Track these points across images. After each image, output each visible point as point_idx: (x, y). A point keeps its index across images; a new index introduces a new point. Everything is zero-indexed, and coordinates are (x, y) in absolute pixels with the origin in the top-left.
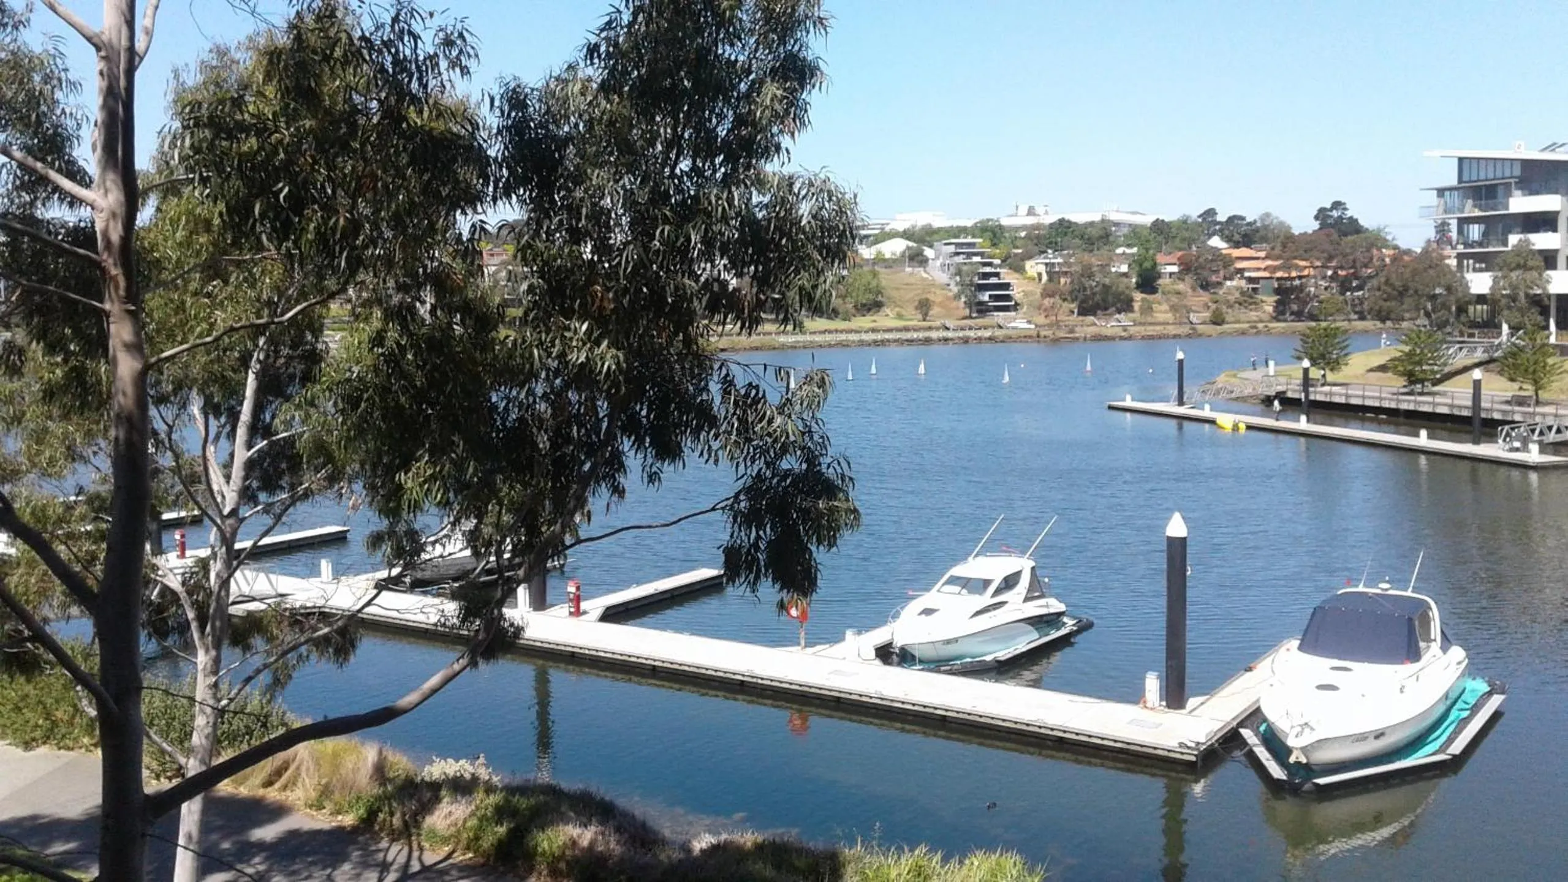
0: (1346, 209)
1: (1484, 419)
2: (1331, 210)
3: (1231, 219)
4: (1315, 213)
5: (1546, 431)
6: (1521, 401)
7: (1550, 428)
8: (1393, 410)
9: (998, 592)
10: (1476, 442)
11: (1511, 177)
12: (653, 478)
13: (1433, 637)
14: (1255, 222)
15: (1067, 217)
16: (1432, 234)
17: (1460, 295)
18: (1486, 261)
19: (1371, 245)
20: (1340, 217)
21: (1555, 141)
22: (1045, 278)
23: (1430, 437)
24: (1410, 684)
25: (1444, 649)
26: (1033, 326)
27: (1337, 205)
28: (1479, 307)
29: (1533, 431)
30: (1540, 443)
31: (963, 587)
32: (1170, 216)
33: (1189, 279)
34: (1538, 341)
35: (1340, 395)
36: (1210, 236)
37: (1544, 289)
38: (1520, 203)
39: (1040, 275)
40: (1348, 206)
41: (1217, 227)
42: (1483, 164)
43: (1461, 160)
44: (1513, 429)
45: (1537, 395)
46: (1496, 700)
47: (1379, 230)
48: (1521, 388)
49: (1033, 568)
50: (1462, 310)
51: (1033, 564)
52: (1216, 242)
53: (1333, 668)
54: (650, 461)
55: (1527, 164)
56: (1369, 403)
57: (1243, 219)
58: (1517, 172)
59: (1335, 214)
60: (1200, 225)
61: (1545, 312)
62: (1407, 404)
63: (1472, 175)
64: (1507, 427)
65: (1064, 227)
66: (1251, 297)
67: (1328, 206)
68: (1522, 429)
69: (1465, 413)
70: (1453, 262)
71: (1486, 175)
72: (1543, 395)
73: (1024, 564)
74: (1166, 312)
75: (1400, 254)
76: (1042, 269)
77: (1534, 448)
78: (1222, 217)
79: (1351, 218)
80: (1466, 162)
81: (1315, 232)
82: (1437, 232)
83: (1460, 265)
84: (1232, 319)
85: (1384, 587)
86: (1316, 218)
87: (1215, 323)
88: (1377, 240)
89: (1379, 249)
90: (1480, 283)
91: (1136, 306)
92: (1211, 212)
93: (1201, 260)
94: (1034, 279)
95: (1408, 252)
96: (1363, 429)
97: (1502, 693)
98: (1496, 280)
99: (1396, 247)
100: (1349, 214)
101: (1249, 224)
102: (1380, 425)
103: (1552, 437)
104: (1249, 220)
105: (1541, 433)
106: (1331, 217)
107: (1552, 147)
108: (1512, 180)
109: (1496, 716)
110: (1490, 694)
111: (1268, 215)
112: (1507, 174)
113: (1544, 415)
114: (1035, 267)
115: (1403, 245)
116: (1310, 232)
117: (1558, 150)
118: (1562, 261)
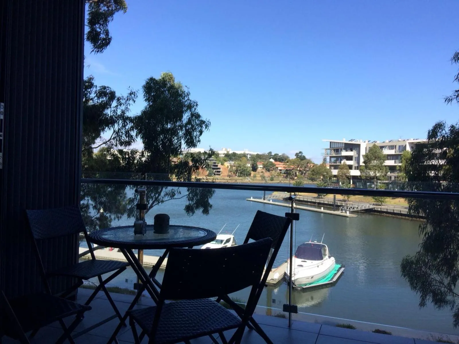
1: (336, 205)
2: (299, 153)
3: (275, 155)
5: (350, 208)
6: (345, 201)
7: (351, 207)
8: (314, 202)
9: (225, 243)
10: (334, 211)
11: (342, 147)
13: (326, 254)
14: (281, 155)
15: (235, 152)
17: (330, 174)
18: (336, 167)
19: (308, 163)
20: (301, 156)
21: (353, 139)
22: (229, 167)
23: (324, 209)
24: (320, 265)
25: (329, 257)
27: (300, 152)
28: (334, 178)
29: (347, 208)
30: (349, 211)
31: (216, 242)
32: (260, 153)
33: (265, 169)
34: (348, 187)
35: (302, 198)
36: (270, 159)
37: (350, 174)
38: (344, 153)
39: (228, 166)
40: (303, 153)
41: (272, 156)
42: (336, 143)
43: (331, 142)
44: (343, 208)
45: (348, 199)
46: (343, 269)
47: (310, 159)
48: (344, 198)
49: (234, 237)
50: (330, 178)
51: (233, 236)
52: (272, 160)
53: (302, 261)
55: (346, 144)
56: (309, 200)
57: (278, 155)
58: (344, 146)
59: (300, 155)
60: (268, 156)
61: (349, 179)
62: (318, 201)
63: (333, 146)
64: (341, 207)
65: (234, 154)
66: (280, 174)
67: (298, 153)
68: (345, 208)
69: (331, 203)
70: (328, 168)
71: (336, 146)
72: (349, 199)
73: (232, 237)
74: (259, 177)
75: (315, 165)
76: (229, 165)
77: (348, 212)
78: (273, 154)
79: (303, 156)
81: (295, 159)
82: (323, 160)
83: (330, 168)
84: (275, 180)
85: (316, 242)
87: (271, 180)
89: (310, 164)
90: (335, 172)
91: (252, 175)
92: (270, 153)
93: (268, 164)
94: (226, 167)
95: (317, 165)
96: (307, 207)
97: (344, 267)
98: (338, 172)
99: (314, 164)
100: (303, 155)
101: (280, 156)
102: (311, 206)
103: (352, 210)
105: (349, 209)
106: (299, 155)
107: (352, 140)
108: (342, 148)
109: (343, 273)
110: (340, 268)
111: (284, 154)
112: (341, 146)
113: (350, 204)
114: (227, 164)
115: (316, 163)
116: (294, 159)
117: (353, 141)
118: (353, 168)
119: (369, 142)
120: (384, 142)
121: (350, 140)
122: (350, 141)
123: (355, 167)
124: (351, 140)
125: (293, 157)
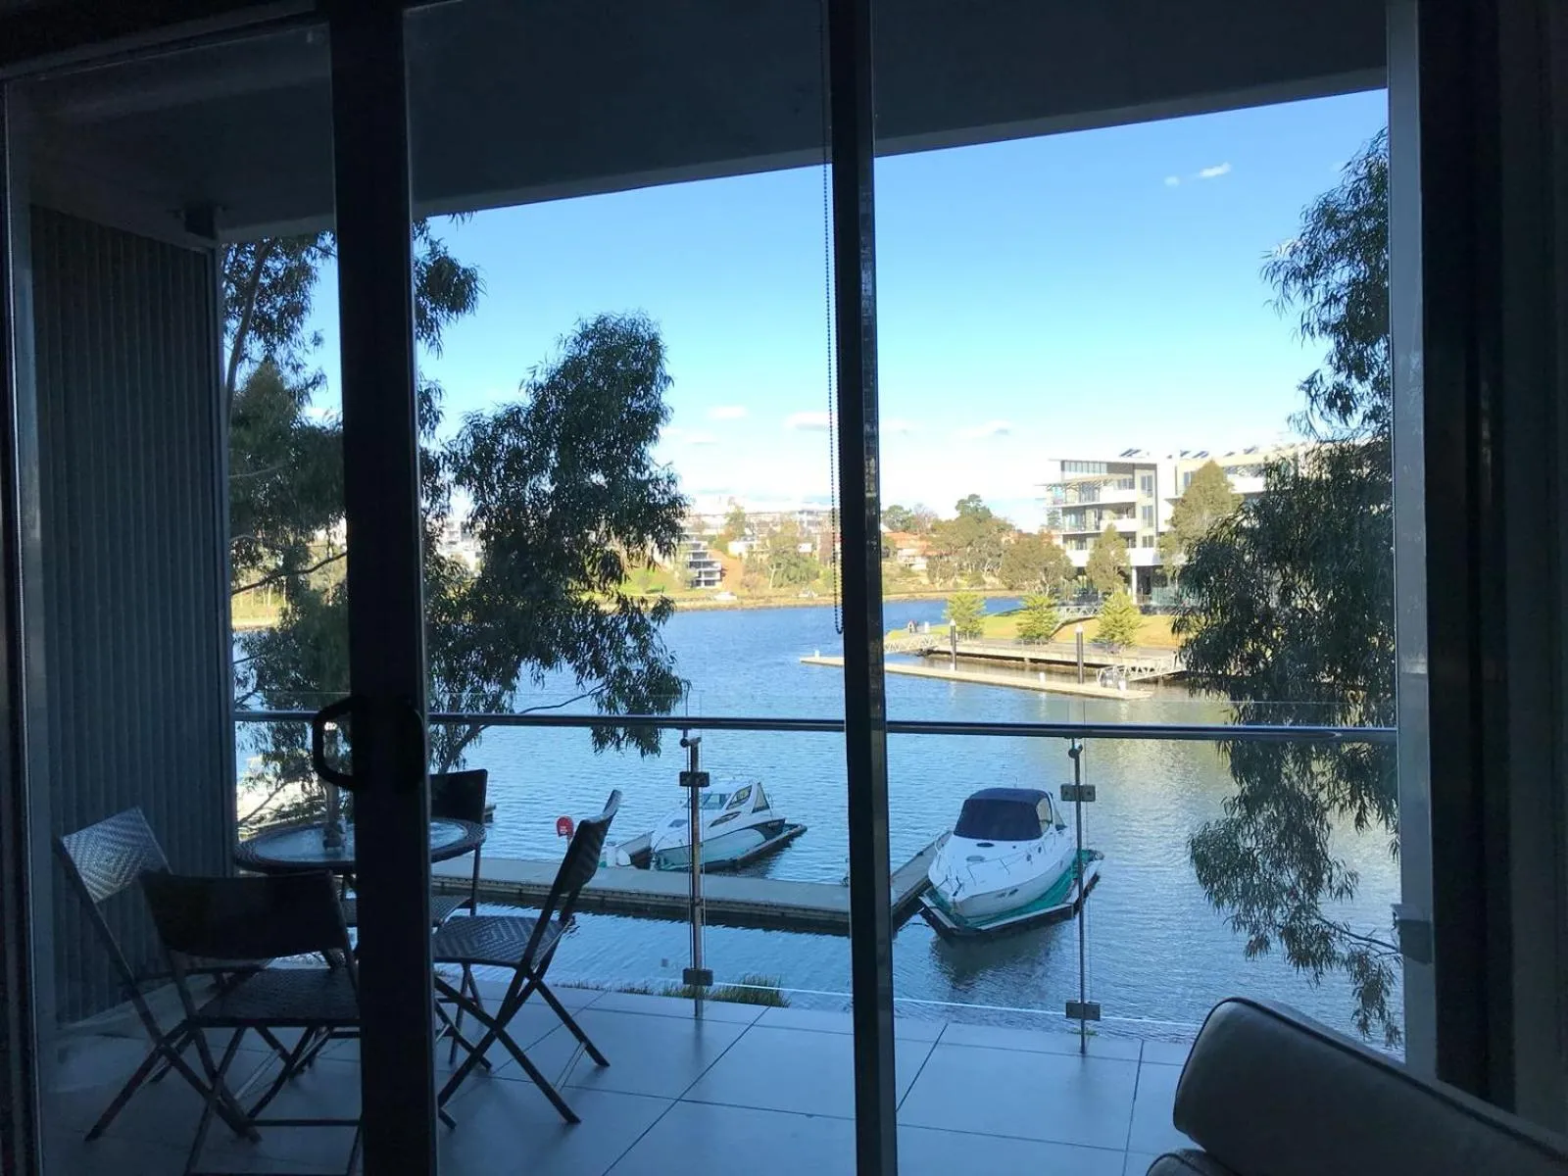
0: (980, 501)
1: (1086, 664)
2: (969, 501)
3: (892, 509)
4: (956, 504)
5: (1131, 671)
7: (1134, 669)
8: (1019, 658)
9: (732, 805)
10: (1079, 682)
12: (539, 678)
16: (1045, 520)
17: (1066, 567)
18: (1080, 539)
19: (1000, 530)
20: (976, 508)
21: (1132, 448)
23: (1047, 679)
24: (1035, 856)
25: (1059, 829)
26: (735, 598)
27: (974, 497)
28: (1080, 577)
29: (1121, 672)
30: (1127, 680)
35: (980, 648)
37: (1127, 562)
38: (1110, 495)
39: (740, 555)
40: (981, 498)
42: (1079, 465)
43: (1063, 462)
44: (1107, 671)
46: (1096, 865)
47: (1006, 519)
49: (759, 784)
52: (882, 527)
53: (979, 845)
54: (536, 667)
55: (1111, 466)
56: (1001, 653)
57: (901, 508)
58: (1104, 471)
59: (972, 505)
61: (1128, 580)
62: (1028, 654)
64: (1102, 670)
66: (911, 572)
67: (966, 498)
68: (1113, 671)
69: (1072, 659)
70: (1060, 544)
75: (1023, 537)
76: (742, 550)
77: (1122, 684)
78: (884, 507)
79: (984, 508)
80: (1066, 464)
81: (957, 519)
82: (1049, 519)
83: (1065, 544)
84: (895, 590)
86: (957, 508)
88: (1004, 528)
89: (1007, 534)
90: (1079, 557)
91: (819, 580)
94: (736, 558)
95: (1029, 535)
98: (1089, 557)
99: (1019, 532)
100: (982, 505)
101: (907, 513)
103: (1135, 676)
104: (906, 509)
105: (1128, 673)
106: (969, 507)
108: (1101, 477)
111: (919, 506)
112: (1098, 474)
113: (1129, 658)
114: (736, 549)
115: (1024, 529)
116: (953, 520)
117: (1134, 455)
118: (1139, 541)
119: (1184, 457)
120: (1231, 454)
121: (1123, 452)
122: (1123, 455)
123: (1144, 539)
124: (1127, 452)
125: (949, 513)
